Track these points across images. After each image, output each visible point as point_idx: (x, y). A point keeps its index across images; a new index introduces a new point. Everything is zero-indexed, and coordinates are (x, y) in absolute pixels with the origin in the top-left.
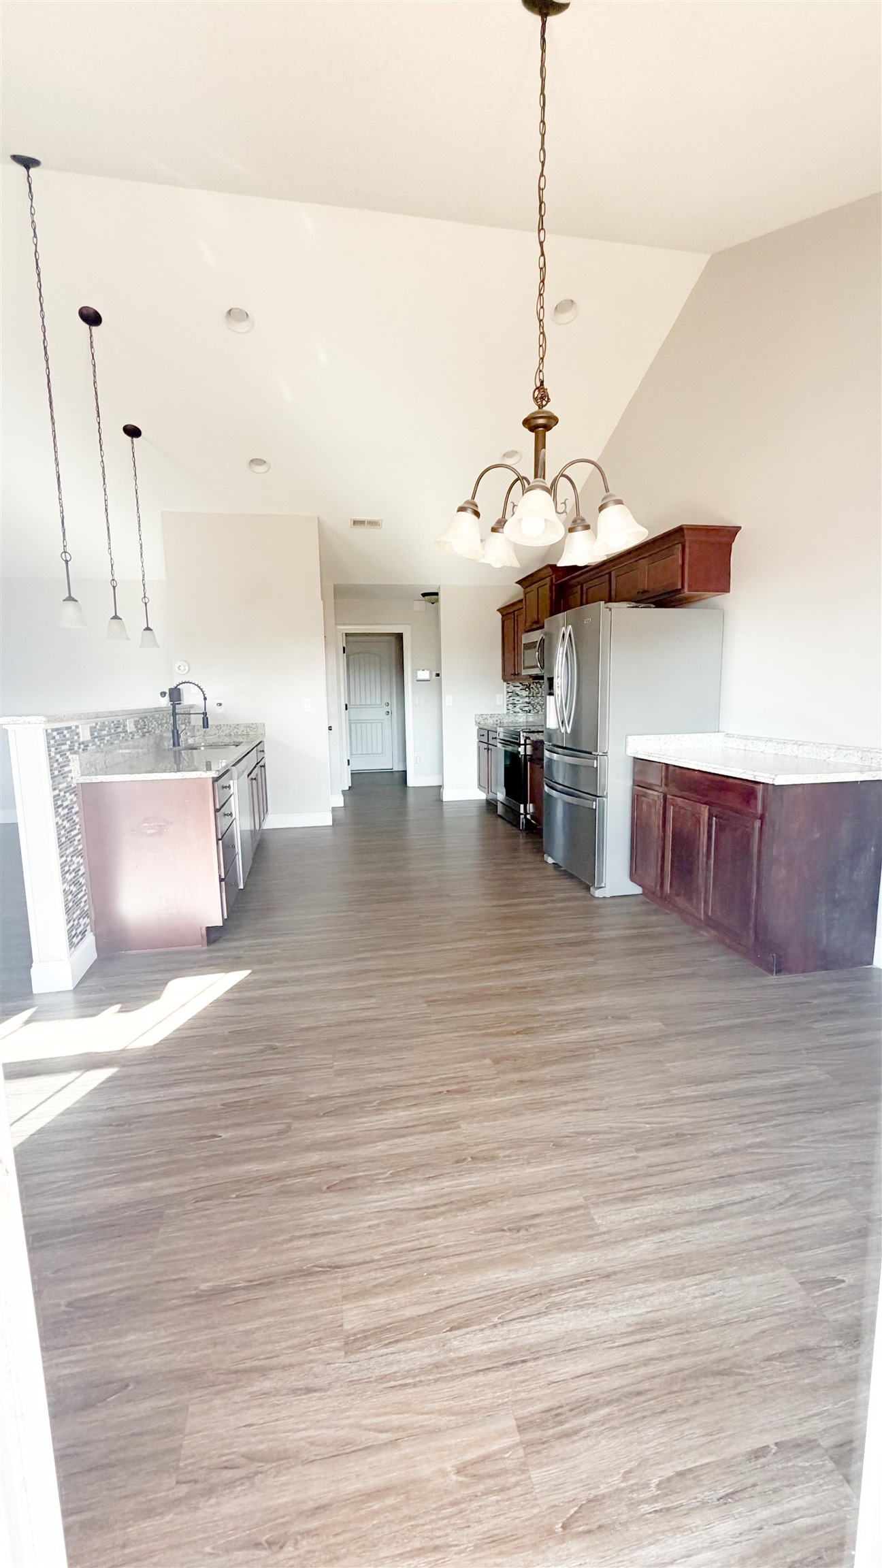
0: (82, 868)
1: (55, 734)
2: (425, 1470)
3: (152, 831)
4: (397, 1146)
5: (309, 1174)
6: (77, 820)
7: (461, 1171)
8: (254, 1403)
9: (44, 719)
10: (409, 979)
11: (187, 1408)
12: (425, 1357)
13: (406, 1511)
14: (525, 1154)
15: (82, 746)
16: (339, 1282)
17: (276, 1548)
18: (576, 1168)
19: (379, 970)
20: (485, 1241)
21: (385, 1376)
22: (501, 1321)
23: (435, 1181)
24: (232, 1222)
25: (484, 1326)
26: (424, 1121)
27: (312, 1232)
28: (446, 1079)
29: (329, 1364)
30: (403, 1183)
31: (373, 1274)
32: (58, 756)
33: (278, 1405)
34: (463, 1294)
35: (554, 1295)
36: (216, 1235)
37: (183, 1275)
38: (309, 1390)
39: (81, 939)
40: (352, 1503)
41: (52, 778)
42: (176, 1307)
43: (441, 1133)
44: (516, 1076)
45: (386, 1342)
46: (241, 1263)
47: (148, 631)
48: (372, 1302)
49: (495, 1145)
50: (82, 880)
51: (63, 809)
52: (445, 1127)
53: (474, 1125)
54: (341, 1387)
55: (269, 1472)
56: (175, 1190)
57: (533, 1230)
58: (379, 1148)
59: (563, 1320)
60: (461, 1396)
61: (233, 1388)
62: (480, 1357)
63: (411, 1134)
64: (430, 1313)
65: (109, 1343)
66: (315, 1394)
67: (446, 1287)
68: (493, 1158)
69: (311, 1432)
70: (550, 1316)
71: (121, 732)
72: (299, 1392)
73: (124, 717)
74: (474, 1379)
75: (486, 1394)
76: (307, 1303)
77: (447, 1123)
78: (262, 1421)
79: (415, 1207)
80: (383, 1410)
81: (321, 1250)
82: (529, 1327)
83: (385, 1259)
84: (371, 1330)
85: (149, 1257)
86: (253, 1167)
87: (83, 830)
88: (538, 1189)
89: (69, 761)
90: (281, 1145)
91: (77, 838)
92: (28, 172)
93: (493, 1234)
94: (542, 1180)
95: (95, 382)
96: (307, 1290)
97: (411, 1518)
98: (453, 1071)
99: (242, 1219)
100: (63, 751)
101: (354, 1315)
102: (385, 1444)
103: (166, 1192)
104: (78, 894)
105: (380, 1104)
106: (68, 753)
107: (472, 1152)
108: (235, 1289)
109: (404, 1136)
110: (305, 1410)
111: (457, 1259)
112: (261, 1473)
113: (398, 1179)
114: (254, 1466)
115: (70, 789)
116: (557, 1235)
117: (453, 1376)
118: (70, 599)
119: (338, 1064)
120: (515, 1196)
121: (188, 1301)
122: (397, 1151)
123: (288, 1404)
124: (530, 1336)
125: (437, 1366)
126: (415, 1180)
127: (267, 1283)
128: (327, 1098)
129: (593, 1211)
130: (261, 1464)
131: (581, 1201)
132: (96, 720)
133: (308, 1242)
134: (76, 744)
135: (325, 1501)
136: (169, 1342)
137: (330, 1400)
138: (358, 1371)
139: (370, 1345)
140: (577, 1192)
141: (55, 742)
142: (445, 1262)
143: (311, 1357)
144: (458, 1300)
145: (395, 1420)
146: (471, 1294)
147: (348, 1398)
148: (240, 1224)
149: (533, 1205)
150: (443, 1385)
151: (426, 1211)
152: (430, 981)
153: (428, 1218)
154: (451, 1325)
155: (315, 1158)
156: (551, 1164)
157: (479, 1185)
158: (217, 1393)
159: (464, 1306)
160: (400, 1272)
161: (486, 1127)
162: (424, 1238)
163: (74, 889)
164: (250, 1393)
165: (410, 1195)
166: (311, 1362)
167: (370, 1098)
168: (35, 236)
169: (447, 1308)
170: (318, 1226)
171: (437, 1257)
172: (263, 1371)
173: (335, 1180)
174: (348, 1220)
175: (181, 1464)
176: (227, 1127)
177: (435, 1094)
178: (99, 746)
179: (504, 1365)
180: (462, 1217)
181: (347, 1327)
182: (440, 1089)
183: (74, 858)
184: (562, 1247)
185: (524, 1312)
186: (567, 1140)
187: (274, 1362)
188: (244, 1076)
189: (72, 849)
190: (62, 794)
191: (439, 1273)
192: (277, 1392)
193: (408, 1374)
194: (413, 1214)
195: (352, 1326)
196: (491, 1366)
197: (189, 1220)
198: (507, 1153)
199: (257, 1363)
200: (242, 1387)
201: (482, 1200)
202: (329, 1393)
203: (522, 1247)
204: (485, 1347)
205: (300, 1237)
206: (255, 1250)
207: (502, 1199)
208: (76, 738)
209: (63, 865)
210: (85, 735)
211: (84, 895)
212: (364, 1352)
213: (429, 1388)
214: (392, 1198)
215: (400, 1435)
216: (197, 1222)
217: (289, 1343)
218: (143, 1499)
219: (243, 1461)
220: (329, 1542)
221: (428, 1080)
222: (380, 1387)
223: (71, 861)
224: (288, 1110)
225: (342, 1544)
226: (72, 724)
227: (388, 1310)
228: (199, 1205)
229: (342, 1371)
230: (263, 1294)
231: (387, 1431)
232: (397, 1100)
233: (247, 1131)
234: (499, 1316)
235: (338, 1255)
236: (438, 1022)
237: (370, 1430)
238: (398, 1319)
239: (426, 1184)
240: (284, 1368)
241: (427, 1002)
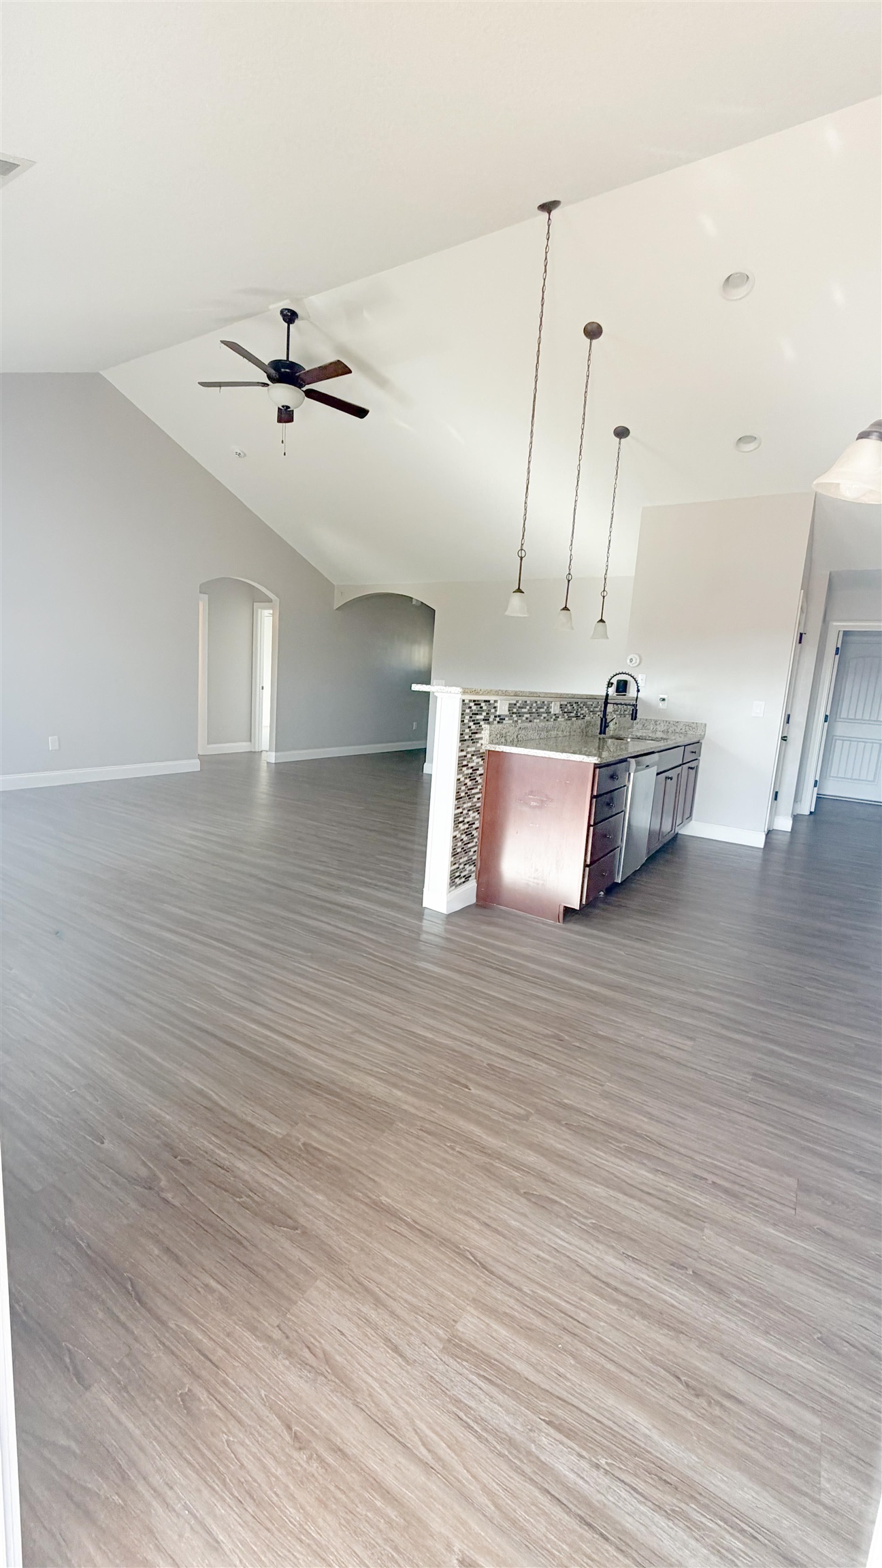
0: (477, 822)
1: (472, 704)
2: (436, 1525)
3: (535, 804)
4: (617, 1201)
5: (517, 1169)
6: (480, 781)
7: (671, 1277)
8: (355, 1319)
9: (461, 690)
10: (749, 1040)
11: (316, 1279)
12: (506, 1422)
13: (395, 1535)
14: (769, 1319)
15: (498, 719)
16: (479, 1283)
17: (297, 1445)
18: (837, 1391)
19: (718, 1015)
20: (648, 1371)
21: (461, 1401)
22: (608, 1468)
23: (633, 1265)
24: (433, 1164)
25: (584, 1453)
26: (663, 1196)
27: (486, 1221)
28: (721, 1168)
29: (426, 1345)
30: (598, 1241)
31: (512, 1302)
32: (471, 724)
33: (369, 1338)
34: (584, 1400)
35: (693, 1506)
36: (417, 1165)
37: (376, 1179)
38: (396, 1349)
39: (464, 882)
40: (364, 1477)
41: (461, 741)
42: (357, 1199)
43: (674, 1221)
44: (821, 1222)
45: (482, 1373)
46: (418, 1202)
47: (601, 623)
48: (495, 1326)
49: (734, 1280)
50: (475, 833)
51: (468, 769)
52: (681, 1217)
53: (721, 1240)
54: (422, 1372)
55: (330, 1383)
56: (412, 1110)
57: (717, 1411)
58: (597, 1189)
59: (686, 1545)
60: (514, 1496)
61: (351, 1294)
62: (559, 1480)
63: (640, 1200)
64: (539, 1387)
65: (307, 1189)
66: (399, 1358)
67: (573, 1378)
68: (720, 1292)
69: (375, 1385)
70: (670, 1524)
71: (543, 713)
72: (390, 1344)
73: (551, 700)
74: (537, 1493)
75: (539, 1521)
76: (442, 1277)
77: (686, 1214)
78: (351, 1339)
79: (594, 1273)
80: (438, 1429)
81: (484, 1243)
82: (636, 1509)
83: (531, 1298)
84: (478, 1349)
85: (366, 1148)
86: (477, 1131)
87: (484, 791)
88: (760, 1372)
89: (482, 729)
90: (511, 1127)
91: (477, 796)
92: (549, 215)
93: (663, 1372)
94: (771, 1365)
95: (586, 392)
96: (450, 1266)
97: (396, 1549)
98: (736, 1165)
99: (441, 1167)
100: (478, 720)
101: (472, 1323)
102: (420, 1460)
103: (405, 1107)
104: (469, 843)
105: (627, 1149)
106: (482, 723)
107: (698, 1265)
108: (401, 1219)
109: (632, 1197)
110: (384, 1363)
111: (603, 1361)
112: (326, 1378)
113: (596, 1233)
114: (324, 1368)
115: (476, 753)
116: (746, 1444)
117: (518, 1467)
118: (519, 590)
119: (609, 1085)
120: (722, 1355)
121: (367, 1200)
122: (613, 1206)
123: (375, 1345)
124: (630, 1519)
125: (511, 1442)
126: (613, 1247)
127: (426, 1234)
128: (578, 1111)
129: (824, 1464)
130: (329, 1371)
131: (816, 1437)
132: (518, 698)
133: (477, 1227)
134: (492, 717)
135: (348, 1451)
136: (337, 1221)
137: (405, 1374)
138: (443, 1374)
139: (467, 1362)
140: (817, 1421)
141: (471, 711)
142: (588, 1353)
143: (416, 1325)
144: (575, 1402)
145: (442, 1449)
146: (593, 1409)
147: (420, 1389)
148: (438, 1170)
149: (737, 1381)
150: (505, 1467)
151: (603, 1286)
152: (772, 1053)
153: (601, 1296)
154: (553, 1419)
155: (532, 1158)
156: (800, 1357)
157: (681, 1307)
158: (339, 1287)
159: (577, 1413)
160: (537, 1322)
161: (736, 1252)
162: (583, 1310)
163: (465, 838)
164: (358, 1309)
165: (598, 1258)
166: (413, 1328)
167: (620, 1136)
168: (545, 271)
169: (558, 1397)
170: (495, 1220)
171: (583, 1341)
172: (378, 1302)
173: (535, 1190)
174: (523, 1235)
175: (288, 1316)
176: (479, 1084)
177: (696, 1176)
178: (516, 721)
179: (579, 1515)
180: (639, 1324)
181: (459, 1327)
182: (705, 1175)
183: (471, 813)
184: (742, 1462)
185: (641, 1486)
186: (846, 1348)
187: (390, 1302)
188: (520, 1050)
189: (470, 804)
190: (469, 756)
191: (574, 1358)
192: (375, 1328)
193: (480, 1420)
194: (588, 1278)
195: (464, 1331)
196: (565, 1502)
197: (407, 1140)
198: (744, 1299)
199: (377, 1290)
200: (356, 1299)
201: (677, 1327)
202: (409, 1367)
203: (689, 1416)
204: (572, 1476)
205: (474, 1217)
206: (435, 1200)
207: (701, 1345)
208: (493, 710)
209: (457, 816)
210: (503, 709)
211: (475, 846)
212: (459, 1363)
213: (490, 1455)
214: (576, 1246)
215: (437, 1467)
216: (411, 1146)
217: (409, 1298)
218: (256, 1316)
219: (321, 1355)
220: (329, 1486)
221: (698, 1157)
222: (450, 1406)
223: (467, 814)
224: (538, 1101)
225: (337, 1500)
226: (492, 698)
227: (504, 1347)
228: (421, 1133)
229: (431, 1360)
230: (417, 1240)
231: (429, 1451)
232: (649, 1156)
233: (492, 1098)
234: (610, 1461)
235: (494, 1258)
236: (755, 1103)
237: (416, 1433)
238: (507, 1364)
239: (622, 1261)
240: (392, 1313)
241: (754, 1074)
